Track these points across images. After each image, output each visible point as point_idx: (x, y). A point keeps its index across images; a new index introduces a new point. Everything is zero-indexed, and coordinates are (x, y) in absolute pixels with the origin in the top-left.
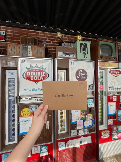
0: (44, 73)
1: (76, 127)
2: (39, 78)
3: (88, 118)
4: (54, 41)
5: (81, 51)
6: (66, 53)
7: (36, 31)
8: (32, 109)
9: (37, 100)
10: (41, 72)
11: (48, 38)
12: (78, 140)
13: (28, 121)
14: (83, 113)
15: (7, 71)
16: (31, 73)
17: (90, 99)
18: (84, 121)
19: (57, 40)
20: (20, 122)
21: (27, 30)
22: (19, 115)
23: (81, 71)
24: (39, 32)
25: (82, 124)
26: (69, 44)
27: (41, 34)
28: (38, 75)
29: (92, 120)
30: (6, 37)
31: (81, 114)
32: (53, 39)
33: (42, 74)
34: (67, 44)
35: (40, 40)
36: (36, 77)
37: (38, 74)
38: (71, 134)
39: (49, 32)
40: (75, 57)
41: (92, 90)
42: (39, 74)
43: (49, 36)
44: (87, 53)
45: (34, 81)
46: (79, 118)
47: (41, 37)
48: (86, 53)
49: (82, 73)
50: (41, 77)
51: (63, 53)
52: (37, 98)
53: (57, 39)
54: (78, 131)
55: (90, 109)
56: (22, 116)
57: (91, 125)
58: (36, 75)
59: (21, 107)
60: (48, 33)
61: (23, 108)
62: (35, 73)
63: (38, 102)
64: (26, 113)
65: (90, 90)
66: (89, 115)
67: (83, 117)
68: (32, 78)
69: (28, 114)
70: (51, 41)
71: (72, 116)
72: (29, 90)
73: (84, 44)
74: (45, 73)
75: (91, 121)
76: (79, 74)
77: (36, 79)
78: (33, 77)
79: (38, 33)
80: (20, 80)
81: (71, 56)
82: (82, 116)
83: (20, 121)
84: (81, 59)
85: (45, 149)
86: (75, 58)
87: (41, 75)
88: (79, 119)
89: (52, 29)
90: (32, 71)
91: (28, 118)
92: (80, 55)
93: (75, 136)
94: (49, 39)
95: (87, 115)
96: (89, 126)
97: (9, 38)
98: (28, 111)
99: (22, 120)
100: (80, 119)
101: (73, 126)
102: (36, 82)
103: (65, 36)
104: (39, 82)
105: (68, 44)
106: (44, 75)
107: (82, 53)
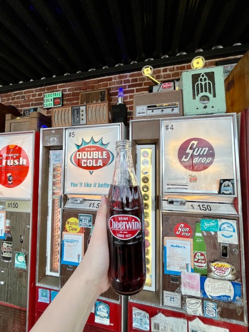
0: (104, 152)
1: (179, 286)
2: (96, 163)
3: (215, 273)
4: (140, 88)
5: (194, 95)
6: (155, 106)
7: (107, 77)
8: (83, 221)
9: (92, 205)
10: (100, 151)
11: (129, 84)
12: (184, 323)
13: (76, 242)
14: (202, 255)
15: (51, 152)
16: (83, 153)
17: (223, 221)
18: (204, 277)
19: (145, 84)
20: (63, 241)
21: (92, 80)
22: (63, 229)
23: (193, 144)
24: (112, 76)
25: (196, 284)
26: (170, 85)
27: (115, 79)
28: (94, 157)
29: (234, 284)
30: (63, 100)
31: (195, 257)
32: (138, 82)
33: (102, 155)
34: (164, 86)
35: (114, 91)
36: (91, 161)
37: (94, 155)
38: (165, 300)
39: (129, 72)
40: (176, 111)
41: (230, 194)
42: (96, 154)
43: (130, 79)
44: (214, 96)
45: (87, 168)
46: (187, 265)
47: (114, 86)
48: (211, 96)
49: (197, 149)
50: (100, 161)
51: (148, 107)
52: (93, 202)
53: (146, 81)
54: (183, 299)
55: (225, 248)
56: (66, 231)
57: (230, 297)
58: (91, 157)
59: (66, 215)
60: (128, 74)
61: (70, 217)
62: (89, 153)
63: (94, 208)
64: (74, 226)
65: (223, 193)
66: (220, 264)
67: (200, 265)
68: (85, 163)
69: (76, 230)
70: (135, 88)
71: (167, 256)
72: (79, 185)
73: (203, 76)
74: (106, 152)
75: (230, 284)
76: (187, 152)
77: (91, 165)
78: (85, 161)
79: (111, 79)
80: (66, 167)
81: (168, 111)
82: (197, 262)
83: (63, 239)
84: (193, 115)
85: (104, 310)
86: (178, 114)
87: (100, 157)
88: (187, 268)
89: (136, 63)
90: (85, 151)
91: (76, 237)
92: (191, 103)
93: (175, 310)
94: (129, 86)
95: (213, 262)
96: (220, 297)
97: (67, 100)
98: (76, 224)
99: (66, 239)
100: (190, 270)
101: (169, 282)
102: (91, 171)
103: (165, 71)
104: (95, 171)
105: (166, 86)
106: (105, 157)
107: (198, 98)
